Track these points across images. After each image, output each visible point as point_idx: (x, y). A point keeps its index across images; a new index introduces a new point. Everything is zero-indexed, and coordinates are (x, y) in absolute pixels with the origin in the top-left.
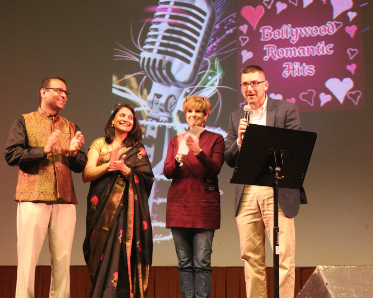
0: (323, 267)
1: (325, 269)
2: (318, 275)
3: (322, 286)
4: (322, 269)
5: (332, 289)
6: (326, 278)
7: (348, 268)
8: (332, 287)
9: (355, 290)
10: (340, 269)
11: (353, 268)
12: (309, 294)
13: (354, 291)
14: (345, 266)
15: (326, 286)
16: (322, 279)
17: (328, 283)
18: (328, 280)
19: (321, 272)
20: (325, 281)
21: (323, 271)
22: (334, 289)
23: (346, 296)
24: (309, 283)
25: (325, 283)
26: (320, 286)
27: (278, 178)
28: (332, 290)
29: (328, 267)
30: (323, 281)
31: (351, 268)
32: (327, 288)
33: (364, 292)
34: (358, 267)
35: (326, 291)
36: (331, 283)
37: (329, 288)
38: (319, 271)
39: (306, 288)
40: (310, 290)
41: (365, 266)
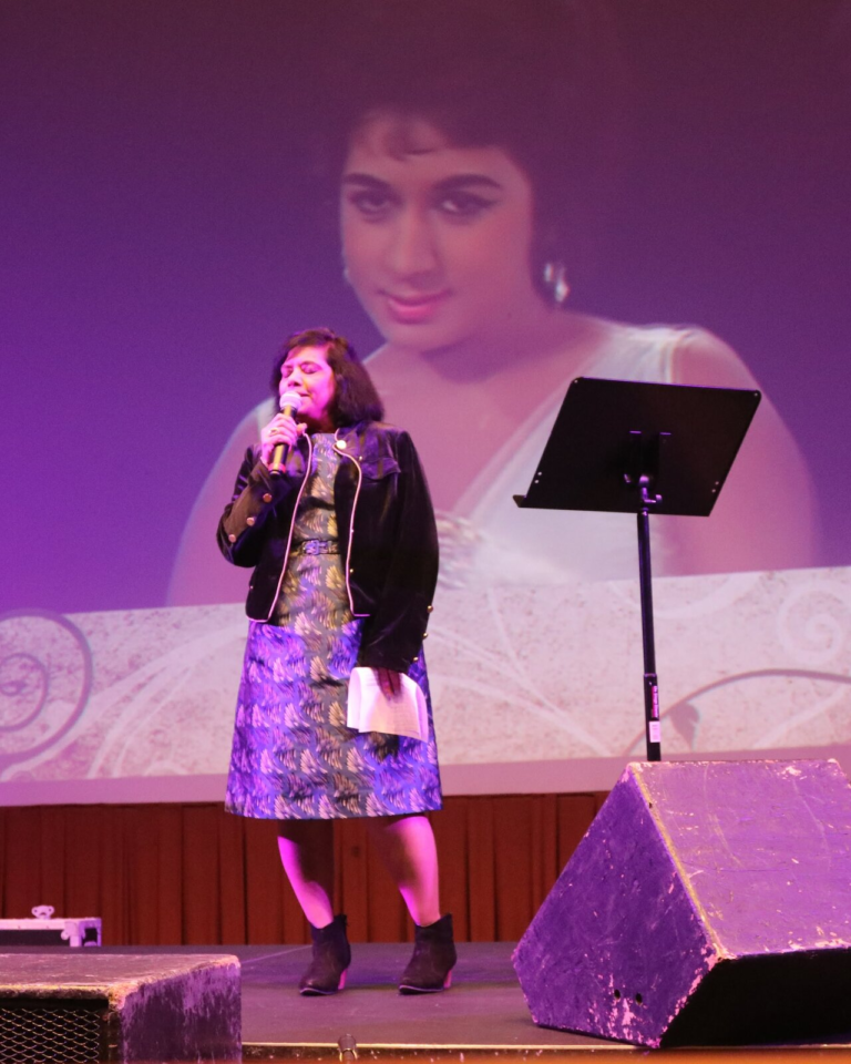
0: (642, 766)
1: (646, 769)
2: (631, 785)
3: (639, 810)
4: (641, 770)
5: (664, 816)
6: (650, 790)
7: (702, 766)
8: (661, 812)
9: (719, 818)
10: (684, 769)
11: (714, 767)
12: (610, 832)
13: (717, 820)
14: (695, 762)
15: (650, 811)
16: (639, 794)
17: (654, 802)
18: (653, 796)
19: (637, 777)
20: (647, 798)
21: (641, 774)
22: (669, 818)
23: (696, 833)
24: (608, 807)
25: (647, 804)
26: (634, 812)
27: (647, 501)
28: (664, 822)
29: (654, 766)
30: (641, 799)
31: (711, 767)
32: (652, 815)
33: (741, 822)
34: (729, 764)
35: (650, 824)
36: (660, 802)
37: (655, 814)
38: (631, 775)
39: (604, 818)
40: (611, 824)
41: (746, 761)
